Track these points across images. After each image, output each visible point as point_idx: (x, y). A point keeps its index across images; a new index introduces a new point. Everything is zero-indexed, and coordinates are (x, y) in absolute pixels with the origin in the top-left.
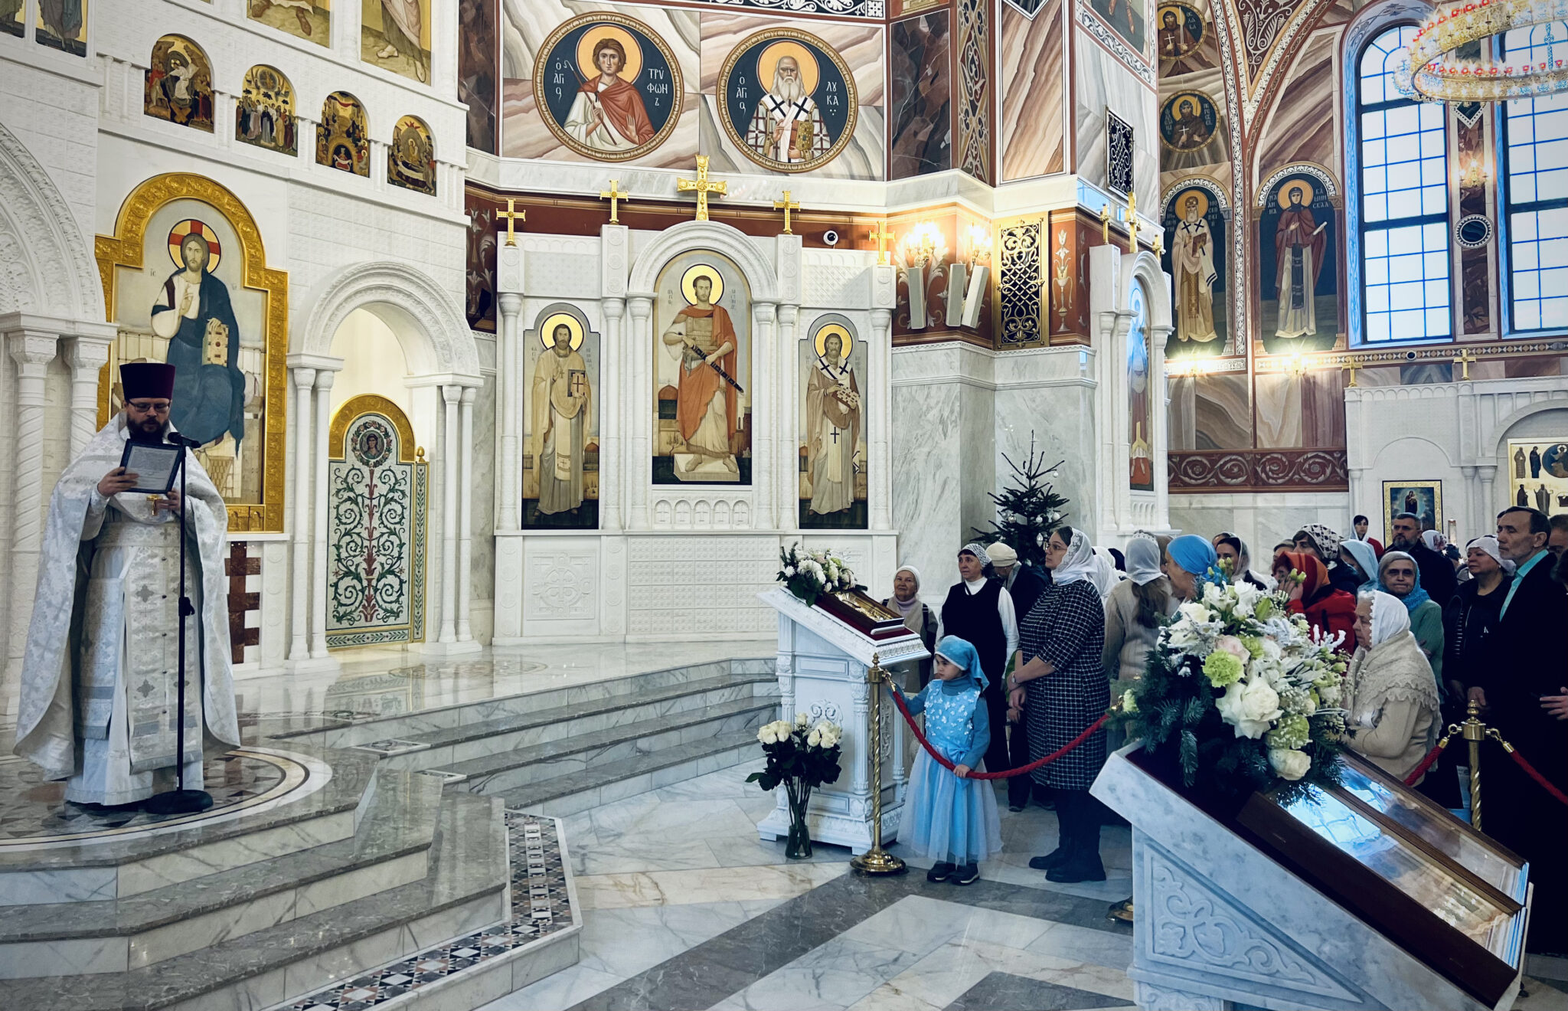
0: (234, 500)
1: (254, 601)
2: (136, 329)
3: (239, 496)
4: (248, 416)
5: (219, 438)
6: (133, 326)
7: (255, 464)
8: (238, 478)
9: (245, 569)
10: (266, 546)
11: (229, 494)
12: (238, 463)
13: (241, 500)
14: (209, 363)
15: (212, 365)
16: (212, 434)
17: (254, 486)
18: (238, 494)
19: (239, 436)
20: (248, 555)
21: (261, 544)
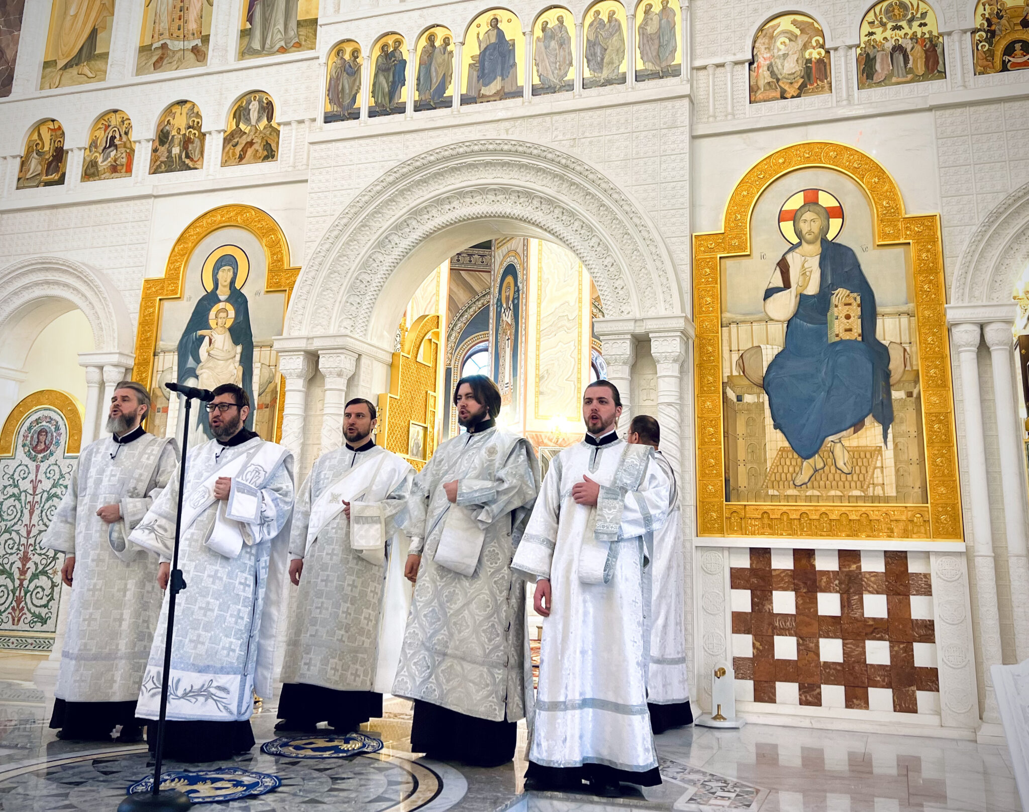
0: (887, 499)
1: (926, 632)
2: (748, 318)
3: (894, 494)
4: (897, 395)
5: (858, 425)
6: (744, 314)
7: (914, 454)
8: (890, 472)
9: (907, 586)
10: (933, 559)
11: (879, 491)
12: (889, 454)
13: (896, 499)
14: (837, 339)
15: (842, 341)
16: (849, 420)
17: (913, 480)
18: (891, 492)
19: (886, 418)
20: (910, 571)
21: (927, 554)
